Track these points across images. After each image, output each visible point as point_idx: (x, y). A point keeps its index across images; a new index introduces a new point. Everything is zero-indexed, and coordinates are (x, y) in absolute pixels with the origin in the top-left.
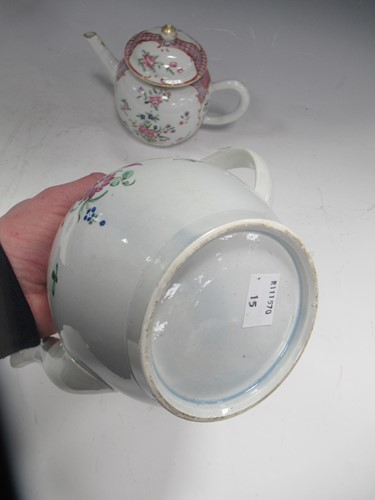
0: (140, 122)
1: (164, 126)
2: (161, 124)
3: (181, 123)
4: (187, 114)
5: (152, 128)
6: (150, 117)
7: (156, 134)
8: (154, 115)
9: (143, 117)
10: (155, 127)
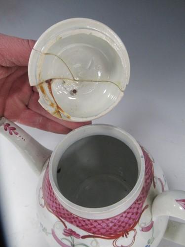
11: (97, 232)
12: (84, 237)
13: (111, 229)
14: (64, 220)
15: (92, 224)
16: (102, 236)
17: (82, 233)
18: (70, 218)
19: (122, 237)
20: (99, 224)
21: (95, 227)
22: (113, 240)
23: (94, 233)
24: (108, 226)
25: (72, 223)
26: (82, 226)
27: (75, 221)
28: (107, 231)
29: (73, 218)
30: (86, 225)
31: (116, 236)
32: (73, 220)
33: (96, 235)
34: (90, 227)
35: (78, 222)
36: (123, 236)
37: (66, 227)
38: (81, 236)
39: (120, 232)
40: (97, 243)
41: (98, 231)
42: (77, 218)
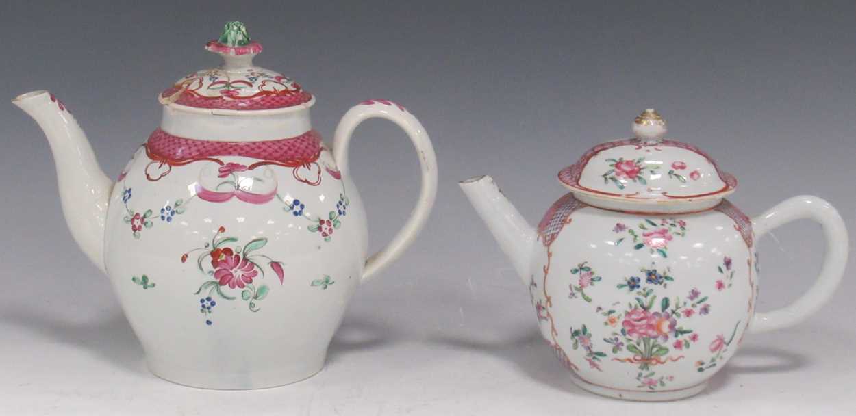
0: (628, 299)
1: (684, 295)
2: (676, 292)
3: (720, 285)
4: (728, 263)
5: (656, 307)
6: (652, 277)
7: (665, 327)
8: (660, 272)
9: (633, 284)
10: (666, 304)
11: (269, 157)
12: (252, 167)
13: (286, 152)
14: (215, 157)
15: (259, 148)
16: (277, 162)
17: (249, 161)
18: (225, 150)
19: (302, 166)
20: (270, 147)
21: (265, 151)
22: (293, 168)
23: (265, 158)
24: (281, 149)
25: (230, 154)
26: (247, 152)
27: (235, 150)
28: (282, 155)
29: (231, 147)
30: (253, 149)
31: (296, 165)
32: (231, 150)
33: (268, 161)
34: (259, 151)
35: (239, 150)
36: (304, 166)
37: (221, 163)
38: (248, 166)
39: (299, 159)
40: (272, 171)
41: (270, 154)
42: (236, 145)
